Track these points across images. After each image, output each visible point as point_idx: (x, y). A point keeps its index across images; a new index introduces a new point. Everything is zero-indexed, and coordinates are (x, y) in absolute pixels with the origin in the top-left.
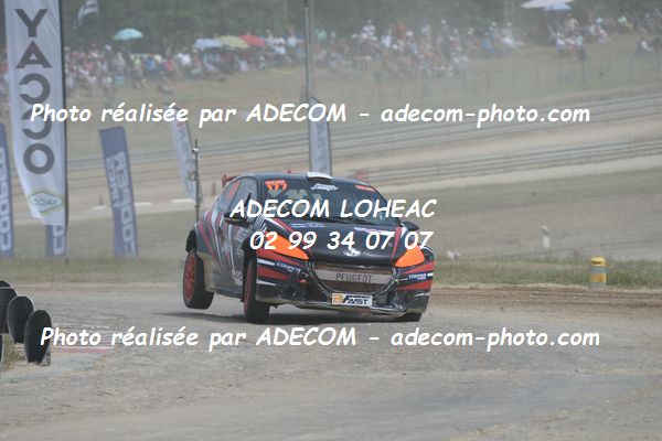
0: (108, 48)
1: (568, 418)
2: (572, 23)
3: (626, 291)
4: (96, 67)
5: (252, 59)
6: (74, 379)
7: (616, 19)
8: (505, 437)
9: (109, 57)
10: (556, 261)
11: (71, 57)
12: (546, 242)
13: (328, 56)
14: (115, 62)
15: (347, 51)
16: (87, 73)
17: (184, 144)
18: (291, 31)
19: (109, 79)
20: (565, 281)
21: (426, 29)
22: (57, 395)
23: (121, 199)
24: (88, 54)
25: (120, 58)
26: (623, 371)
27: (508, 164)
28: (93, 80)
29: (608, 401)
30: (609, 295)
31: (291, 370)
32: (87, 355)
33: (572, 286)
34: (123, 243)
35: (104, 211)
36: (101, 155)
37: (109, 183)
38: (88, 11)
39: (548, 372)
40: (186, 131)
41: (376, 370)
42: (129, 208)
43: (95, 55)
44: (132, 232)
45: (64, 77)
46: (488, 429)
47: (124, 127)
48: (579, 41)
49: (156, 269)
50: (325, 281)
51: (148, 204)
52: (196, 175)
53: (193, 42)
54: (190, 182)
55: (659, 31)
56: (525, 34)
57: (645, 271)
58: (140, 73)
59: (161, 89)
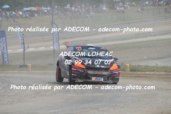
1: (119, 106)
2: (121, 4)
3: (134, 73)
5: (38, 13)
7: (132, 3)
13: (58, 13)
14: (2, 14)
15: (63, 11)
17: (20, 35)
18: (48, 6)
19: (1, 18)
21: (83, 6)
26: (134, 94)
29: (130, 101)
30: (130, 74)
34: (4, 61)
41: (70, 94)
42: (6, 52)
44: (7, 58)
46: (99, 109)
47: (5, 30)
48: (123, 9)
49: (13, 68)
50: (90, 74)
51: (11, 51)
52: (24, 43)
53: (23, 8)
54: (22, 45)
55: (143, 6)
56: (109, 7)
57: (139, 68)
58: (9, 17)
59: (14, 21)
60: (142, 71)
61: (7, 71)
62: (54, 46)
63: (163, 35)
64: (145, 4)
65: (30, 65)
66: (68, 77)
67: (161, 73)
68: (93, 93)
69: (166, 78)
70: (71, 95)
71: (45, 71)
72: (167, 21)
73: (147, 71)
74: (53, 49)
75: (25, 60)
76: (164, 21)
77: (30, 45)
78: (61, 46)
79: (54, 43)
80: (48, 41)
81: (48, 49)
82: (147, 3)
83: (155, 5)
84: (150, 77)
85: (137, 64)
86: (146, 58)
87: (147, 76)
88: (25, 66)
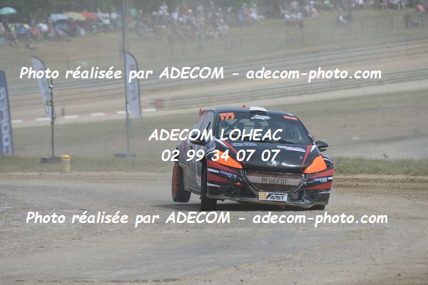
1: (292, 259)
2: (295, 4)
5: (88, 27)
8: (252, 271)
13: (137, 26)
15: (149, 22)
17: (44, 82)
18: (114, 9)
21: (200, 8)
23: (2, 118)
42: (7, 124)
44: (9, 139)
46: (241, 266)
47: (5, 71)
48: (299, 15)
49: (26, 164)
50: (254, 184)
51: (20, 121)
52: (51, 103)
53: (49, 15)
54: (47, 107)
55: (350, 9)
56: (265, 11)
57: (341, 164)
58: (15, 36)
59: (28, 47)
60: (348, 172)
61: (11, 171)
62: (127, 110)
63: (401, 80)
64: (356, 6)
65: (67, 156)
67: (396, 177)
68: (226, 228)
69: (407, 189)
70: (171, 231)
71: (106, 173)
72: (410, 47)
73: (361, 172)
74: (125, 117)
75: (55, 145)
76: (404, 48)
77: (67, 108)
78: (145, 110)
79: (127, 103)
80: (112, 96)
81: (112, 117)
83: (380, 7)
84: (367, 187)
86: (357, 138)
87: (360, 184)
88: (56, 160)
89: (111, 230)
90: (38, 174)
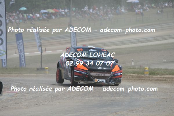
0: (18, 12)
1: (138, 110)
2: (140, 6)
3: (154, 76)
4: (14, 17)
5: (55, 15)
6: (9, 100)
7: (151, 5)
8: (122, 115)
9: (18, 15)
10: (135, 69)
11: (8, 15)
12: (133, 63)
13: (75, 15)
14: (19, 16)
15: (80, 13)
16: (12, 19)
17: (38, 38)
18: (66, 8)
19: (18, 21)
20: (138, 74)
21: (101, 8)
22: (4, 104)
23: (21, 52)
24: (12, 14)
25: (21, 15)
26: (153, 97)
27: (123, 43)
28: (14, 21)
29: (149, 105)
30: (150, 78)
31: (66, 97)
32: (12, 93)
33: (140, 75)
35: (17, 55)
36: (16, 41)
37: (18, 48)
38: (12, 3)
39: (133, 97)
40: (38, 34)
41: (88, 97)
42: (23, 55)
43: (14, 14)
44: (24, 61)
45: (6, 20)
46: (118, 112)
47: (22, 33)
48: (141, 11)
49: (31, 71)
50: (92, 76)
52: (41, 46)
53: (40, 11)
54: (39, 48)
55: (162, 8)
56: (127, 9)
57: (159, 71)
58: (26, 19)
60: (161, 74)
64: (165, 6)
65: (47, 68)
66: (69, 79)
68: (112, 97)
73: (167, 74)
75: (42, 63)
77: (47, 48)
82: (167, 5)
84: (169, 80)
85: (156, 68)
86: (165, 61)
87: (166, 79)
88: (42, 69)
89: (65, 98)
90: (35, 75)
